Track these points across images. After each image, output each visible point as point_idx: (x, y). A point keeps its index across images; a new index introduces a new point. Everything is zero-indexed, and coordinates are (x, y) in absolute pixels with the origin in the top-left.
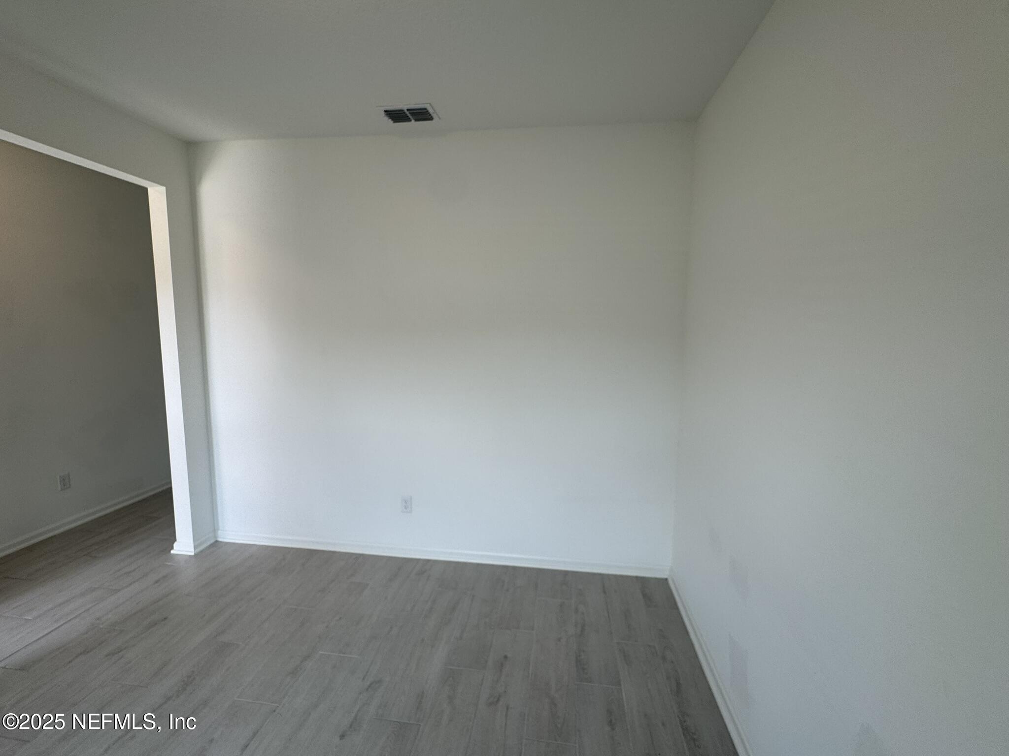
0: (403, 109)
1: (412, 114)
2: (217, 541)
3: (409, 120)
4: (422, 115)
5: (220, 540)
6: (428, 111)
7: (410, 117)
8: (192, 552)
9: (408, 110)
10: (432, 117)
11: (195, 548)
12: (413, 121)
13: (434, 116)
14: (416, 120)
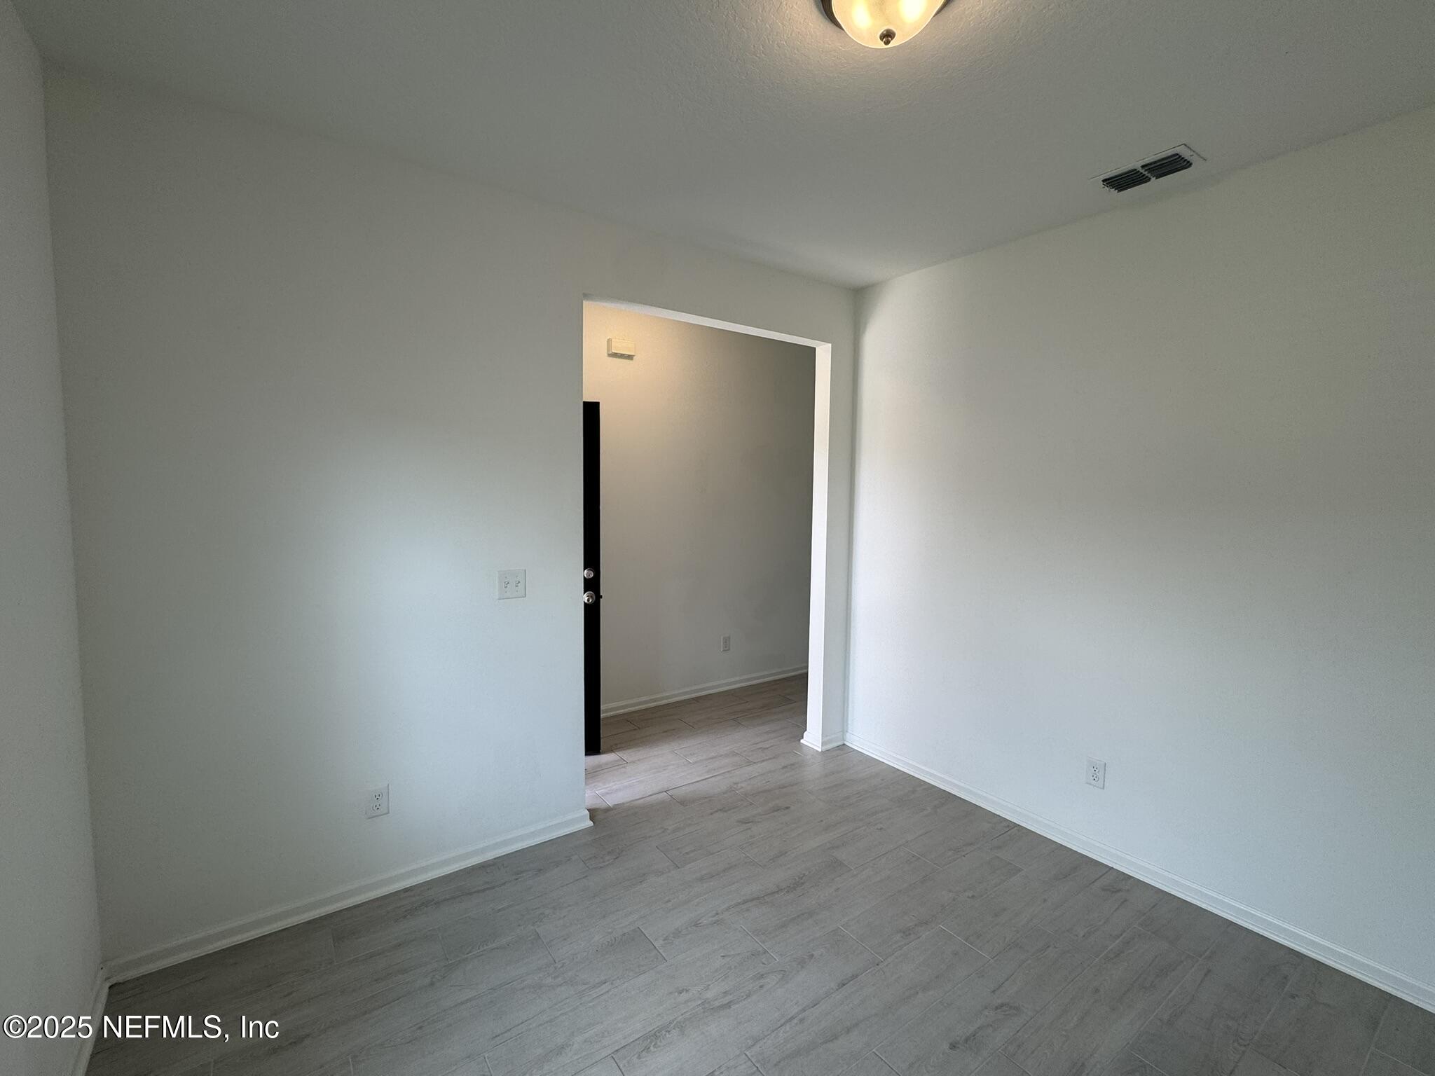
0: (1135, 168)
1: (1150, 170)
2: (844, 744)
3: (1147, 180)
4: (1171, 165)
5: (848, 744)
6: (1180, 156)
7: (1149, 175)
8: (819, 747)
9: (1143, 167)
10: (1188, 162)
11: (823, 743)
12: (1153, 179)
13: (1193, 159)
14: (1158, 177)
